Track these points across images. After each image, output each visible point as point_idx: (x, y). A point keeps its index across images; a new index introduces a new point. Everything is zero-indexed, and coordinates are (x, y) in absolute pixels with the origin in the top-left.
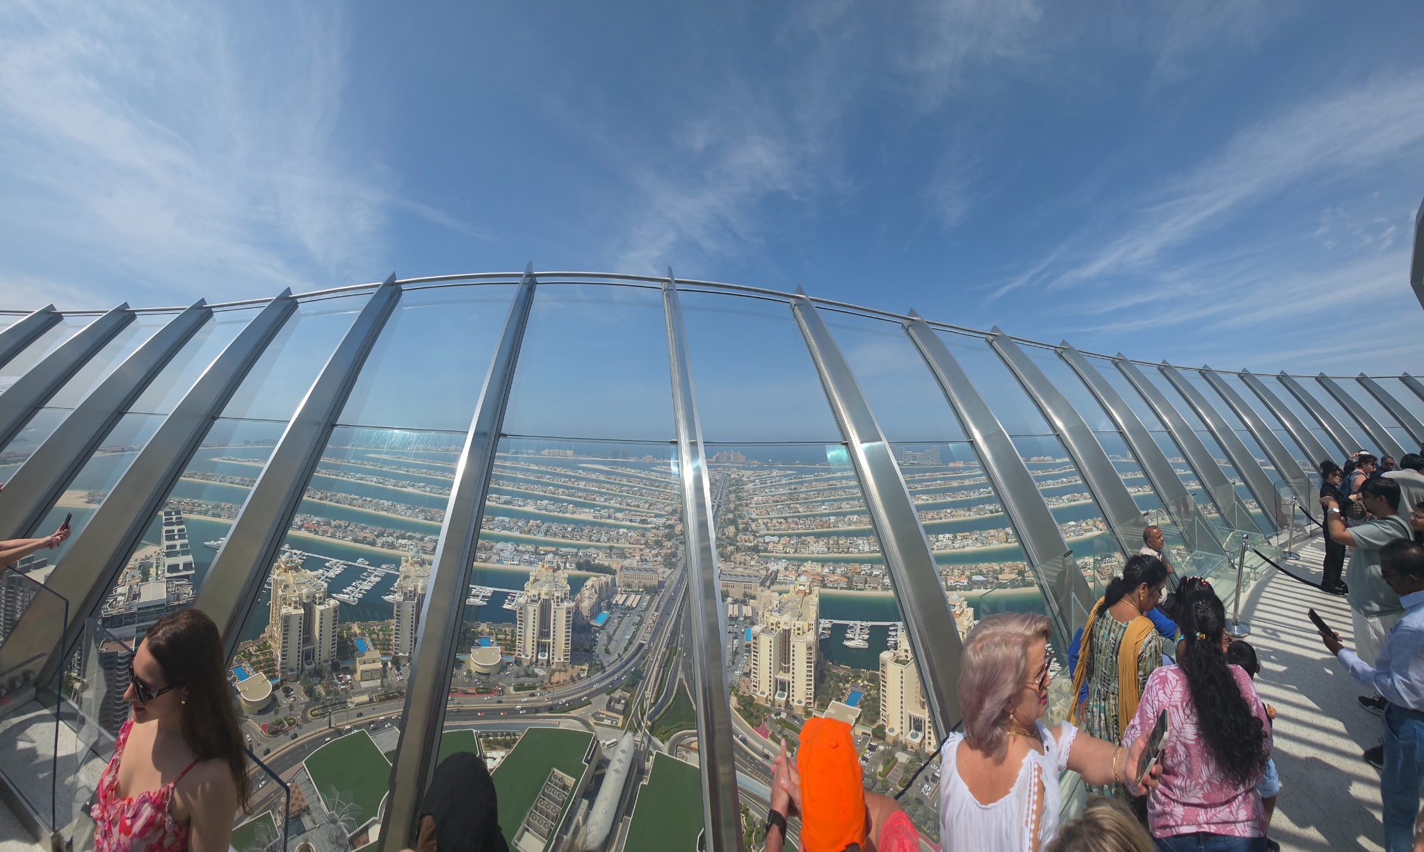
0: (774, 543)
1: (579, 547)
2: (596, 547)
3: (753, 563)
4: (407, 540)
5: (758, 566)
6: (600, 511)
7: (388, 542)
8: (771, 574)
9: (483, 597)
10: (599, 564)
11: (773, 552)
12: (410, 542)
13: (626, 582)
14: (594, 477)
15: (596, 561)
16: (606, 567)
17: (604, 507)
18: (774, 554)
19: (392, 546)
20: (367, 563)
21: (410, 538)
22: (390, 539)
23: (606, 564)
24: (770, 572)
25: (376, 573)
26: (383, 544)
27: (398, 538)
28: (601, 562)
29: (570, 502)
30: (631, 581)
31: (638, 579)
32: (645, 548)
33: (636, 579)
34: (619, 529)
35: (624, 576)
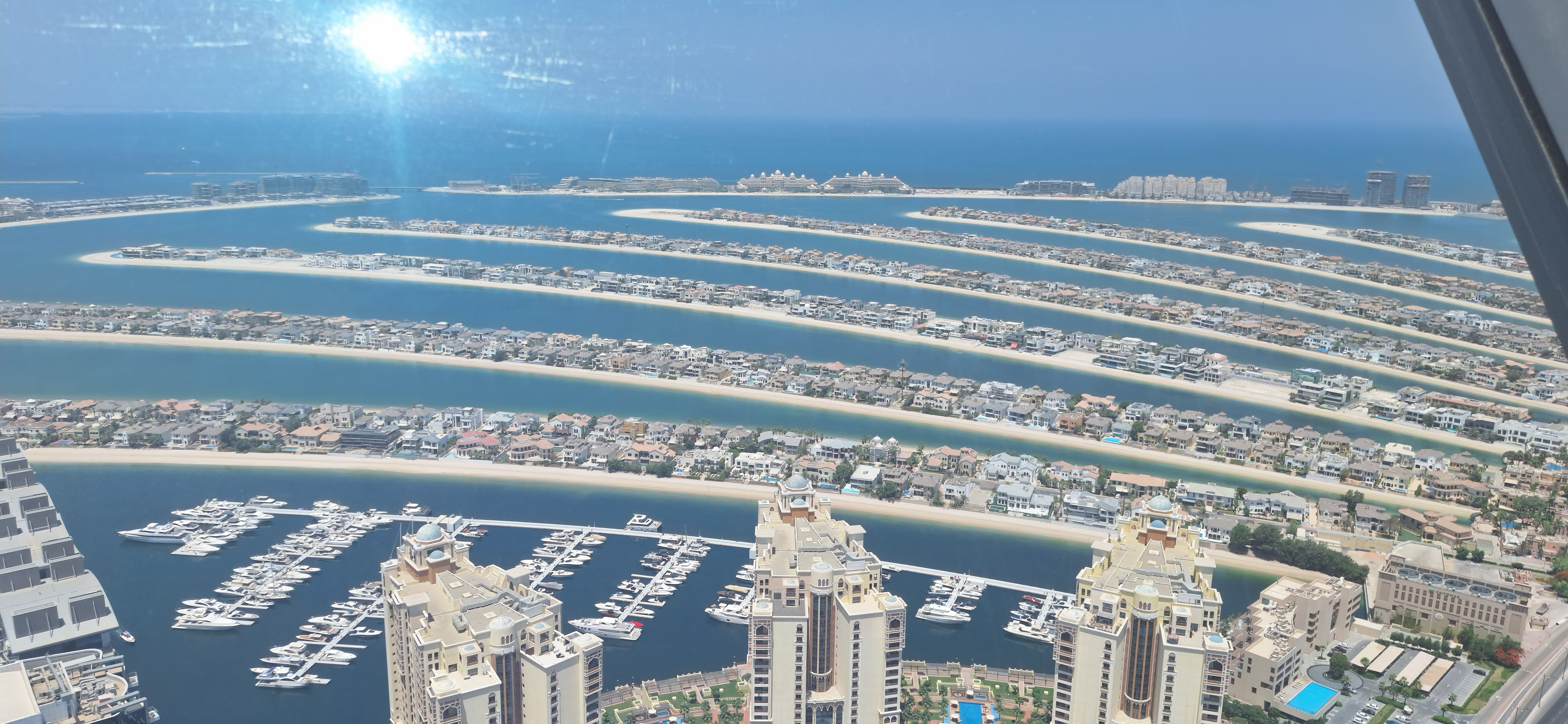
1: (1242, 486)
2: (1300, 492)
4: (758, 455)
6: (1316, 379)
7: (709, 462)
9: (959, 600)
10: (1310, 543)
12: (769, 459)
13: (1402, 612)
14: (1297, 266)
15: (1301, 534)
16: (1332, 555)
17: (1333, 369)
19: (721, 472)
20: (657, 524)
21: (769, 447)
22: (715, 454)
23: (1334, 545)
25: (683, 549)
26: (694, 468)
27: (735, 449)
28: (1317, 540)
29: (1212, 346)
30: (1418, 609)
31: (1444, 608)
32: (1478, 518)
33: (1437, 607)
34: (1384, 444)
35: (1397, 592)
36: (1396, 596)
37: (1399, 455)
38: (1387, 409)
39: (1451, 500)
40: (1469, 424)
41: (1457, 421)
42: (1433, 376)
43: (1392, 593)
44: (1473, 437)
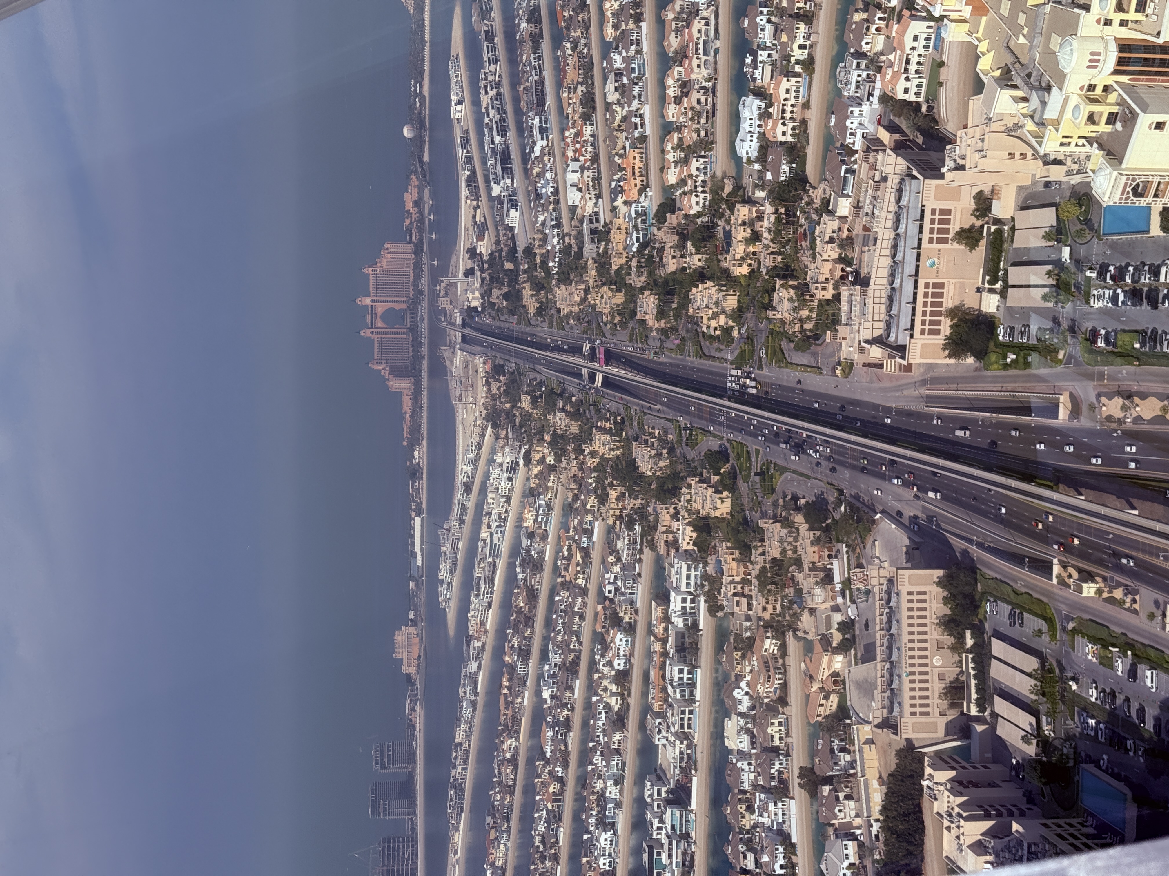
0: (765, 115)
3: (844, 207)
5: (858, 186)
6: (656, 846)
8: (892, 128)
11: (804, 122)
18: (813, 116)
24: (885, 136)
30: (936, 687)
31: (926, 657)
32: (800, 634)
33: (926, 665)
34: (729, 751)
35: (922, 714)
36: (927, 714)
37: (739, 732)
38: (681, 753)
39: (784, 665)
40: (683, 660)
41: (681, 671)
42: (628, 705)
43: (924, 719)
44: (697, 649)
